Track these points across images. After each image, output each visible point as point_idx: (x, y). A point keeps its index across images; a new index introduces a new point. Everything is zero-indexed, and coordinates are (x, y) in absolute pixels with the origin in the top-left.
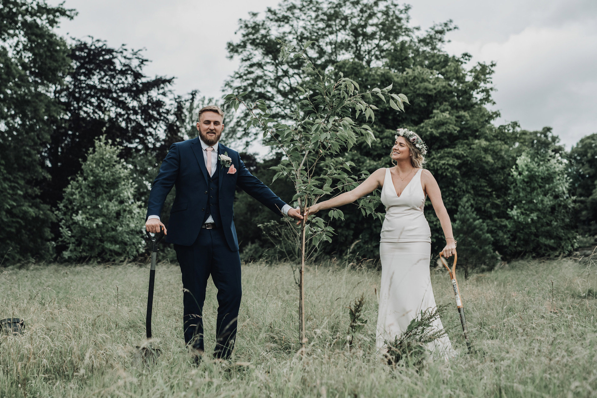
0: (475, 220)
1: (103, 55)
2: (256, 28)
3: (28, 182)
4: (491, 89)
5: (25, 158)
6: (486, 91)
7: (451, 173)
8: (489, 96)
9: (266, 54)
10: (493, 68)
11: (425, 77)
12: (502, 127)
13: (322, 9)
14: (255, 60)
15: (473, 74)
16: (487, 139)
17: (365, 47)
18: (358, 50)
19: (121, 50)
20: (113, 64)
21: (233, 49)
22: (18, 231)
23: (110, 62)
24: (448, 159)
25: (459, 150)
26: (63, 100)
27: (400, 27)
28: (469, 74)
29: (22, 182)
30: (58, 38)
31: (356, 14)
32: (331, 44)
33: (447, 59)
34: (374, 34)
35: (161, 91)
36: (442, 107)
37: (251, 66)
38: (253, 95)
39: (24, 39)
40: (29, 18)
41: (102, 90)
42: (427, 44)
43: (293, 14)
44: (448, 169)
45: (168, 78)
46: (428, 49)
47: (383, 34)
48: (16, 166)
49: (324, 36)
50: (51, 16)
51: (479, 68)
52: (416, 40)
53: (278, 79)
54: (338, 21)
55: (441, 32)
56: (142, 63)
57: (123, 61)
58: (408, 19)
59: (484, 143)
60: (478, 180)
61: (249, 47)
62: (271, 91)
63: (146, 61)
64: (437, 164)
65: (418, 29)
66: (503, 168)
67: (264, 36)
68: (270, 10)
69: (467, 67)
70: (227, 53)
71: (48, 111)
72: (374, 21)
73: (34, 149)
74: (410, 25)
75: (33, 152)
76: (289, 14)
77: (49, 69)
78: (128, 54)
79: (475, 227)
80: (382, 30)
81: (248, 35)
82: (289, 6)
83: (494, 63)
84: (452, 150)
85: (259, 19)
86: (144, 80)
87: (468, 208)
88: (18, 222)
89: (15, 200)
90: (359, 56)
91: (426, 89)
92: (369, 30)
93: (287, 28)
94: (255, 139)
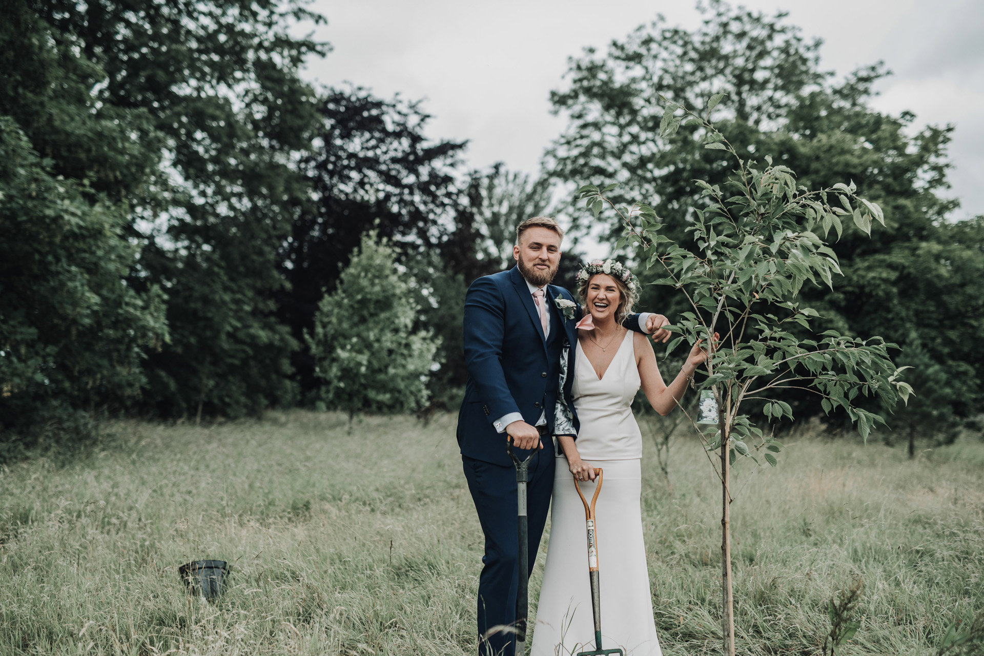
0: (927, 366)
1: (369, 110)
2: (593, 70)
3: (259, 292)
4: (947, 166)
5: (255, 257)
6: (937, 168)
7: (884, 290)
8: (943, 175)
9: (607, 108)
10: (949, 135)
11: (846, 147)
12: (964, 224)
13: (691, 43)
14: (590, 118)
15: (919, 142)
16: (939, 242)
17: (752, 101)
18: (742, 103)
19: (393, 103)
20: (381, 122)
21: (560, 100)
22: (245, 362)
23: (378, 120)
24: (879, 270)
25: (898, 256)
26: (311, 173)
27: (806, 72)
28: (912, 142)
29: (250, 294)
30: (303, 85)
31: (740, 52)
32: (702, 95)
33: (878, 121)
34: (766, 81)
35: (449, 161)
36: (872, 192)
37: (585, 126)
38: (586, 170)
39: (255, 86)
40: (263, 56)
41: (366, 159)
42: (844, 97)
43: (649, 50)
44: (879, 286)
45: (459, 141)
46: (846, 104)
47: (780, 82)
48: (242, 269)
49: (691, 84)
50: (294, 52)
51: (928, 134)
52: (829, 91)
53: (624, 148)
54: (714, 62)
55: (867, 79)
56: (422, 120)
57: (397, 118)
58: (817, 60)
59: (936, 247)
60: (923, 303)
61: (582, 98)
62: (613, 164)
63: (428, 116)
64: (863, 277)
65: (832, 74)
66: (963, 285)
67: (605, 83)
68: (615, 44)
69: (910, 131)
70: (550, 106)
71: (288, 190)
72: (767, 62)
73: (268, 245)
74: (821, 69)
75: (267, 249)
76: (643, 51)
77: (291, 128)
78: (402, 108)
79: (927, 379)
80: (778, 76)
81: (581, 80)
82: (643, 39)
83: (951, 126)
84: (886, 257)
85: (598, 57)
86: (425, 145)
87: (917, 348)
88: (244, 351)
89: (240, 319)
90: (742, 114)
91: (847, 165)
92: (760, 76)
93: (637, 71)
94: (587, 234)
